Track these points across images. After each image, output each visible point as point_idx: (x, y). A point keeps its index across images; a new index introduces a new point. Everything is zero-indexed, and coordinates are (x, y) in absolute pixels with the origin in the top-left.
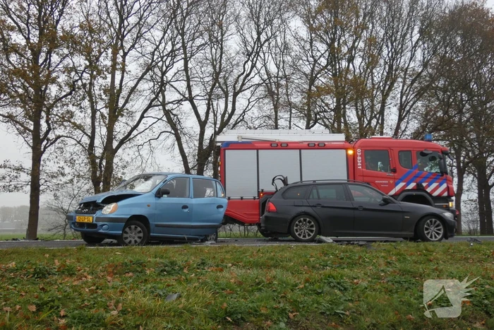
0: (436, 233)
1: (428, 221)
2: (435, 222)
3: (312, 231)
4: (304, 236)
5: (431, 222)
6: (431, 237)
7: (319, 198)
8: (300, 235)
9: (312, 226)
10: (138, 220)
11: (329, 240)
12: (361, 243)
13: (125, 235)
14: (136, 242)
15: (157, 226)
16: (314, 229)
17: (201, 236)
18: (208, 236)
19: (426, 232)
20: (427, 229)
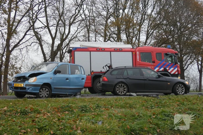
0: (182, 91)
1: (178, 85)
2: (181, 86)
3: (125, 90)
4: (121, 93)
5: (179, 86)
6: (180, 93)
7: (128, 75)
8: (119, 92)
9: (125, 88)
10: (46, 85)
11: (134, 94)
12: (154, 96)
13: (40, 93)
14: (45, 96)
15: (55, 88)
16: (126, 89)
17: (74, 93)
18: (77, 93)
19: (177, 91)
20: (178, 89)
